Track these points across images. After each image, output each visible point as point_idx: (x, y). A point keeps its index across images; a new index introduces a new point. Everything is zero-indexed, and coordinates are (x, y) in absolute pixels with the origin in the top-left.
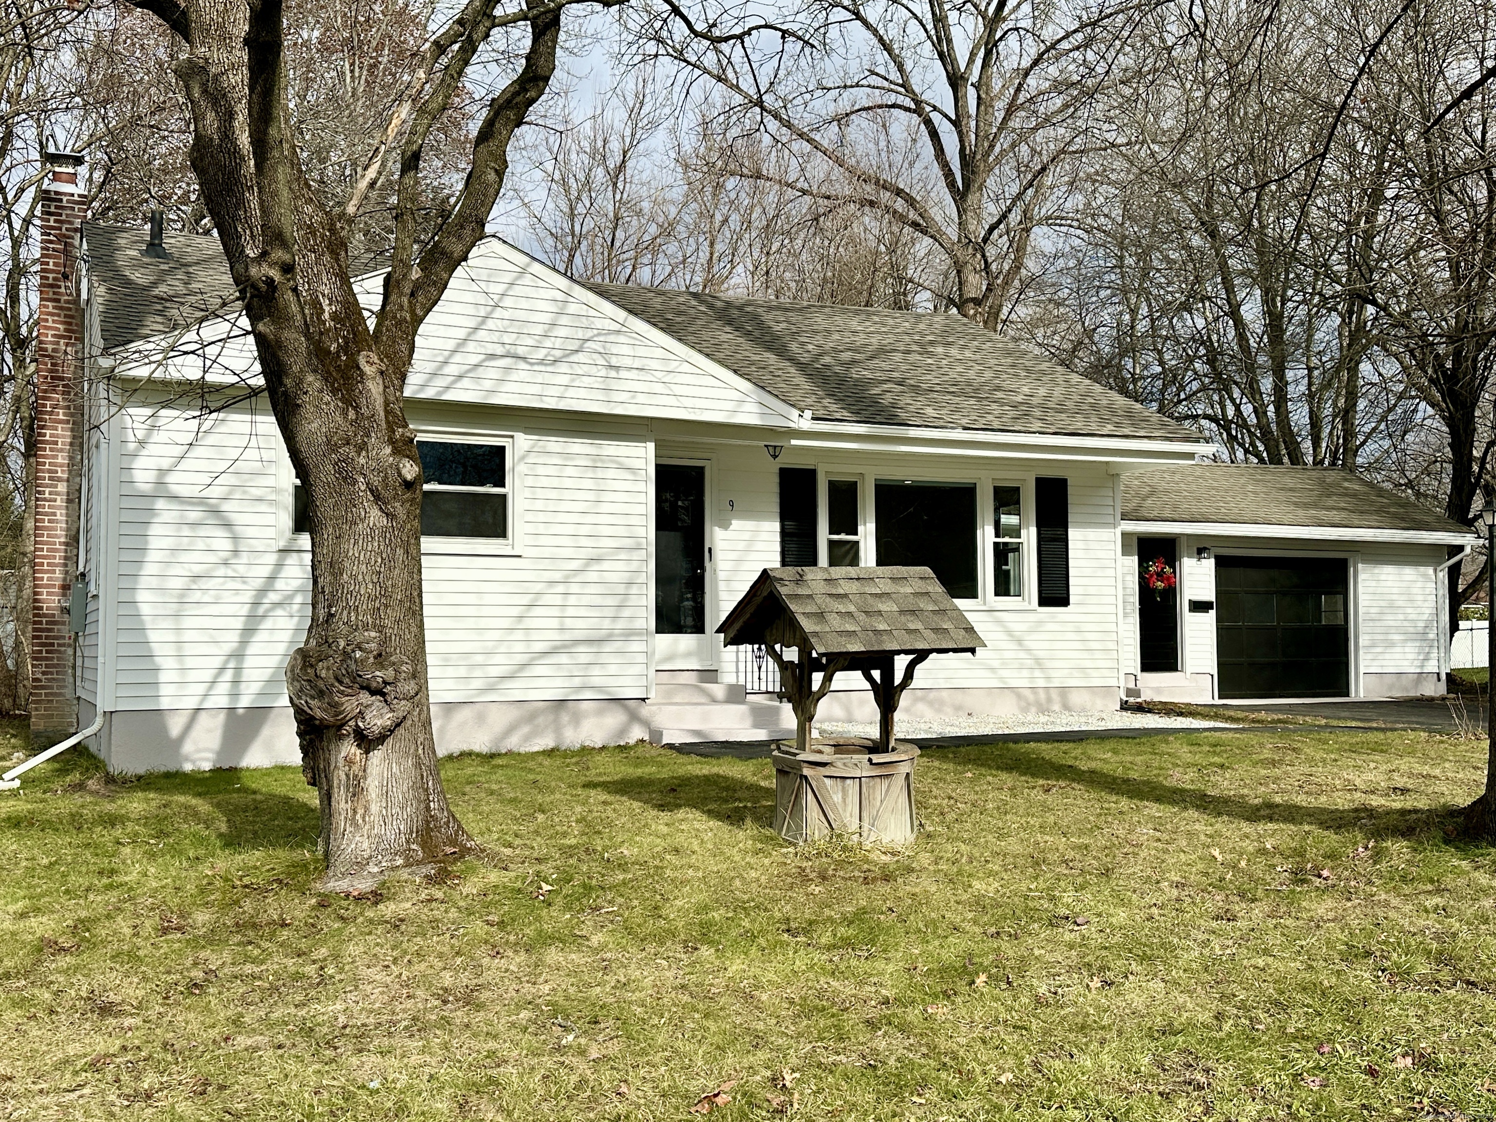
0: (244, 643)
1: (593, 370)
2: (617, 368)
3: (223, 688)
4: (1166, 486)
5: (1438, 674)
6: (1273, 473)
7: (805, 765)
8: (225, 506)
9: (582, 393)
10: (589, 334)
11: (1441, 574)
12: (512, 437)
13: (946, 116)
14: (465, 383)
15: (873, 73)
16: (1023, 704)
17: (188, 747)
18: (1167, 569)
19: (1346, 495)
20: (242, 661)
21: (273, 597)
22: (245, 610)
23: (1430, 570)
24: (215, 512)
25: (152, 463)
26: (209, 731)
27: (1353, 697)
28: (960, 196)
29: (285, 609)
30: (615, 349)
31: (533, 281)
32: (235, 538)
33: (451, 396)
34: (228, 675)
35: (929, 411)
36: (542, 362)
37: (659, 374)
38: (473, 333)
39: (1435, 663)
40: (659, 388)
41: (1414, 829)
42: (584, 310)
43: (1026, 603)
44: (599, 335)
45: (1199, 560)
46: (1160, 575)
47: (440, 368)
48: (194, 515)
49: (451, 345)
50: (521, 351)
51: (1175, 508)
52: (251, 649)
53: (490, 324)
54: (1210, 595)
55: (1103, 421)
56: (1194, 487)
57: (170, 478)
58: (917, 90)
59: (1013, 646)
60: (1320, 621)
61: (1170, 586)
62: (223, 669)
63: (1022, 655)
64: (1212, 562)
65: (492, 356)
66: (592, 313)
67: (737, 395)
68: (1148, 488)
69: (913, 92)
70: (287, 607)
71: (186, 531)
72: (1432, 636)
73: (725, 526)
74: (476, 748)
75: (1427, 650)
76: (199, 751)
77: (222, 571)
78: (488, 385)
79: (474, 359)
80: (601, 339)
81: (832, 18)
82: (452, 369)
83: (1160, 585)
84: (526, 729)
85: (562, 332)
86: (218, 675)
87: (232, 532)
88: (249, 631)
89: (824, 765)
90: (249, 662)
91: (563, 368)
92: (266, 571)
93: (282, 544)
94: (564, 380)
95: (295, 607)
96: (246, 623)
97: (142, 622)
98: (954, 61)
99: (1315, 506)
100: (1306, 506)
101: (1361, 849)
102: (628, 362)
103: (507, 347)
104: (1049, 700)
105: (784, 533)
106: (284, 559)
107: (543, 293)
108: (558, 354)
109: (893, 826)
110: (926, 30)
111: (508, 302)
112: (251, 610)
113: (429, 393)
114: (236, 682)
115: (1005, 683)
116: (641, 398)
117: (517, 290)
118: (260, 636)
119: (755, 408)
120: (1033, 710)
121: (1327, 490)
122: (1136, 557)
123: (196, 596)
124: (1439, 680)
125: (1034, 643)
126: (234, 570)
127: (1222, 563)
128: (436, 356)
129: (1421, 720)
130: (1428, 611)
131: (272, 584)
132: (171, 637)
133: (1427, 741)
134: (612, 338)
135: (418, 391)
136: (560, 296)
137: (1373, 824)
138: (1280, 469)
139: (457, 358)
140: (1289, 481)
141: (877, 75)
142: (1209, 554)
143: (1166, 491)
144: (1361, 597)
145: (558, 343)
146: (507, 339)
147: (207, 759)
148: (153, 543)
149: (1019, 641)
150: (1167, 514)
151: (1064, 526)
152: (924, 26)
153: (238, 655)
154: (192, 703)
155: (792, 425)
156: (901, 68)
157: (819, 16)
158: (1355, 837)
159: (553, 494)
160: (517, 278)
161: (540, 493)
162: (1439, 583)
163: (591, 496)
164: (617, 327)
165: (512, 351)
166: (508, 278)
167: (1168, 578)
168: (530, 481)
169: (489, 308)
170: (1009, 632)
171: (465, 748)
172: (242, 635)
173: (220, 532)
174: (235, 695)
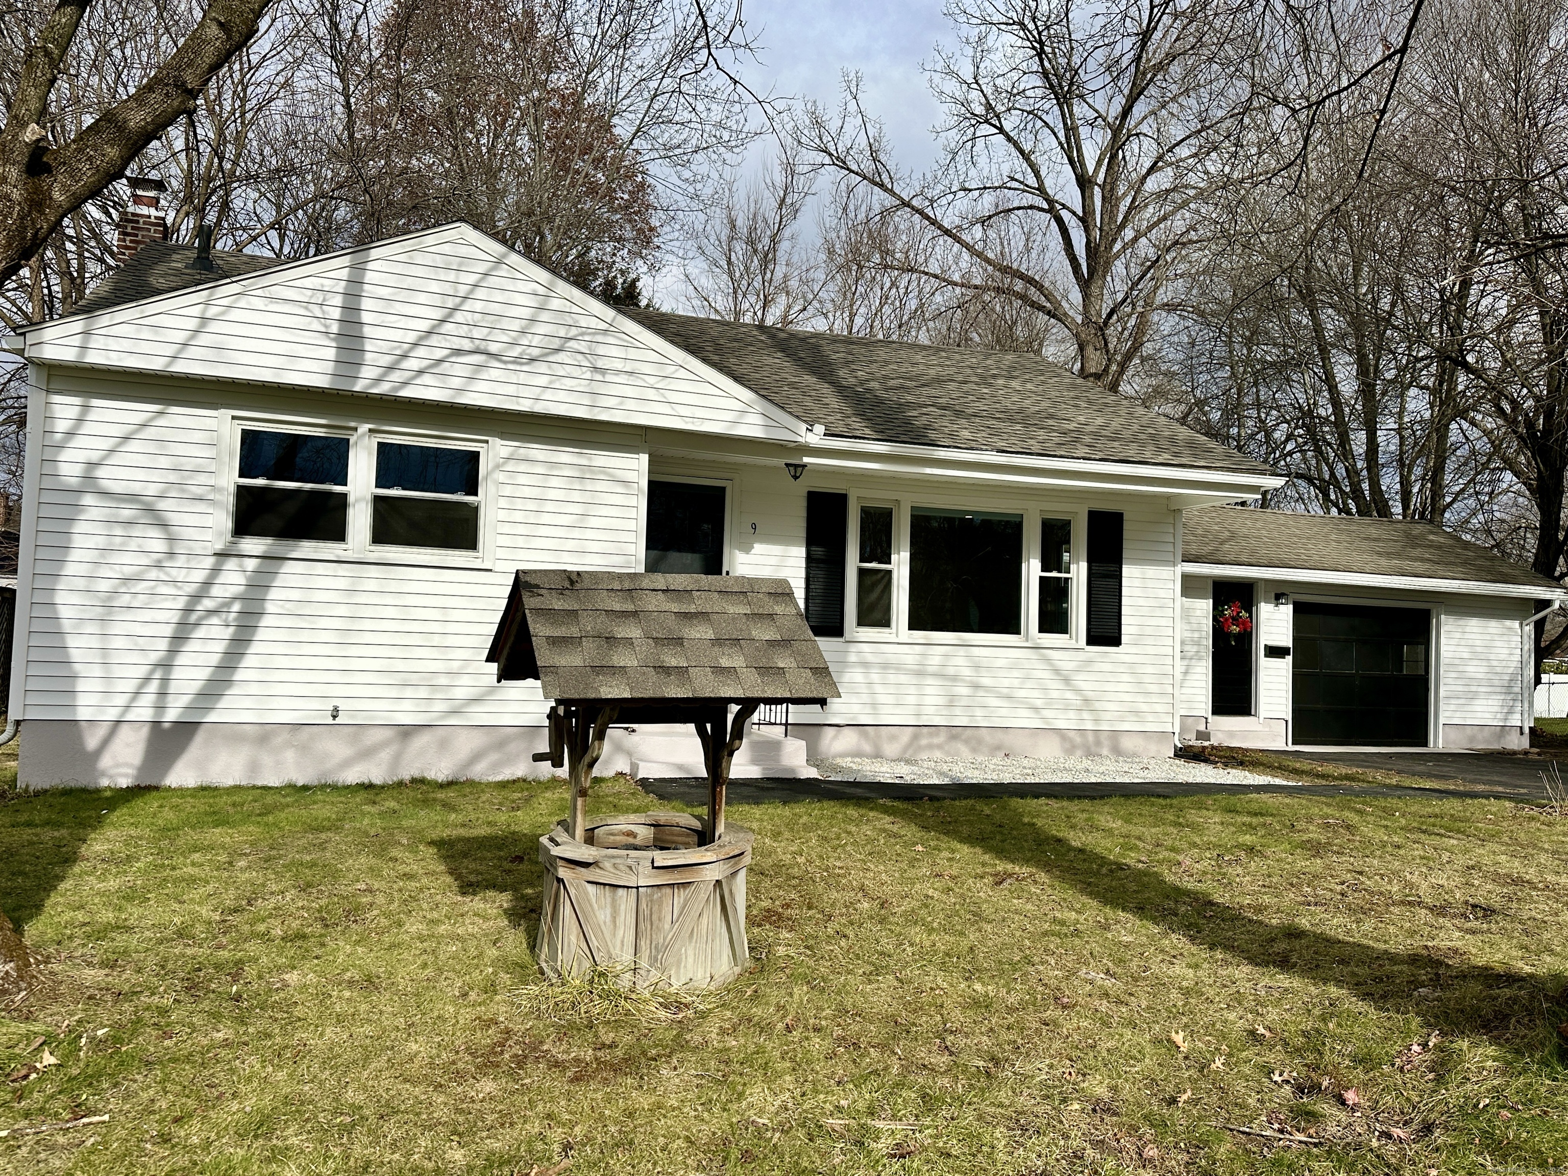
0: (173, 652)
1: (576, 372)
2: (603, 371)
3: (148, 699)
4: (1246, 531)
5: (1521, 728)
6: (1359, 524)
7: (560, 863)
8: (162, 505)
9: (562, 396)
10: (573, 332)
11: (1527, 628)
12: (487, 442)
13: (1074, 213)
14: (426, 379)
15: (1013, 179)
16: (1067, 745)
17: (105, 762)
18: (1243, 614)
19: (1430, 546)
20: (169, 673)
21: (208, 604)
22: (175, 617)
23: (1516, 624)
24: (150, 510)
25: (82, 456)
26: (128, 745)
27: (1431, 748)
28: (1085, 284)
29: (220, 617)
30: (601, 350)
31: (508, 271)
32: (171, 539)
33: (407, 393)
34: (154, 687)
35: (965, 434)
36: (517, 360)
37: (651, 380)
38: (438, 325)
39: (1518, 716)
40: (651, 394)
41: (1506, 1017)
42: (567, 306)
43: (1074, 641)
44: (582, 334)
45: (1277, 606)
46: (1236, 620)
47: (398, 362)
48: (127, 513)
49: (411, 337)
50: (494, 348)
51: (1253, 552)
52: (181, 659)
53: (459, 317)
54: (1286, 640)
55: (1160, 449)
56: (1276, 534)
57: (100, 472)
58: (1051, 192)
59: (1060, 685)
60: (1401, 670)
61: (1245, 630)
62: (147, 679)
63: (1069, 695)
64: (1291, 607)
65: (458, 352)
66: (575, 309)
67: (738, 406)
68: (1227, 534)
69: (1047, 193)
70: (224, 615)
71: (118, 530)
72: (1517, 690)
73: (747, 549)
74: (431, 775)
75: (1511, 703)
76: (118, 765)
77: (154, 574)
78: (456, 383)
79: (439, 354)
80: (587, 338)
81: (978, 134)
82: (412, 364)
83: (1235, 629)
84: (494, 757)
85: (541, 329)
86: (142, 686)
87: (167, 532)
88: (179, 639)
89: (586, 865)
90: (176, 673)
91: (542, 367)
92: (199, 576)
93: (219, 546)
94: (543, 381)
95: (232, 616)
96: (176, 631)
97: (59, 626)
98: (1083, 164)
99: (1398, 555)
100: (1388, 555)
101: (1415, 1048)
102: (619, 365)
103: (477, 342)
104: (1098, 743)
105: (809, 559)
106: (222, 564)
107: (521, 286)
108: (535, 352)
109: (690, 960)
110: (1057, 138)
111: (480, 293)
112: (183, 617)
113: (383, 388)
114: (162, 694)
115: (1048, 723)
116: (631, 404)
117: (491, 281)
118: (191, 646)
119: (758, 419)
120: (1079, 753)
121: (1413, 541)
122: (1211, 601)
123: (125, 600)
124: (1522, 734)
125: (1083, 682)
126: (167, 574)
127: (1299, 610)
128: (395, 348)
129: (1503, 779)
130: (1514, 664)
131: (207, 591)
132: (95, 642)
133: (1514, 817)
134: (599, 338)
135: (372, 386)
136: (541, 290)
137: (1439, 999)
138: (1367, 520)
139: (421, 352)
140: (1373, 531)
141: (1016, 180)
142: (1287, 599)
143: (1246, 537)
144: (1443, 648)
145: (536, 341)
146: (477, 333)
147: (126, 775)
148: (77, 541)
149: (1067, 680)
150: (1244, 558)
151: (1117, 561)
152: (1055, 134)
153: (166, 665)
154: (112, 714)
155: (799, 439)
156: (1037, 174)
157: (968, 132)
158: (1407, 1022)
159: (532, 505)
160: (493, 269)
161: (519, 504)
162: (1525, 638)
163: (577, 509)
164: (605, 326)
165: (482, 347)
166: (482, 268)
167: (1244, 623)
168: (507, 491)
169: (458, 300)
170: (1057, 671)
171: (417, 774)
172: (171, 644)
173: (154, 532)
174: (160, 707)
